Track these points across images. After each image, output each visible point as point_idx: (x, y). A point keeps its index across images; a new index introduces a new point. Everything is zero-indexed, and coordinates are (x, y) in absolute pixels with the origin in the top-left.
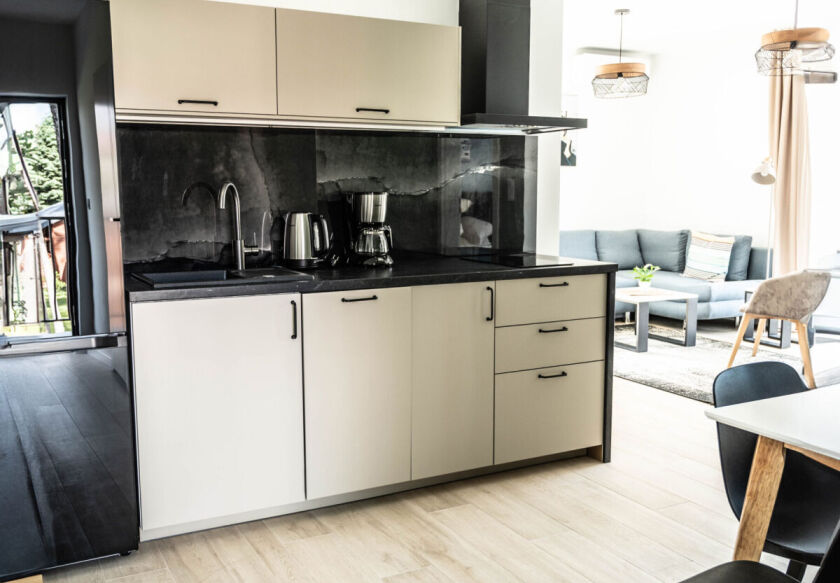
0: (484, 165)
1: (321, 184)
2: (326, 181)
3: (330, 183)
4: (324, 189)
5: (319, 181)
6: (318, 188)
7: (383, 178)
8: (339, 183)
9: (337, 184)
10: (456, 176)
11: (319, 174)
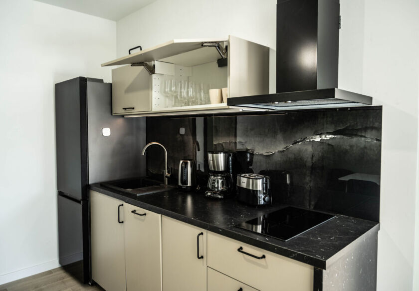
0: (320, 134)
1: (215, 145)
2: (217, 143)
3: (219, 144)
4: (216, 148)
5: (214, 143)
6: (214, 146)
7: (246, 142)
8: (224, 144)
9: (222, 145)
10: (295, 143)
11: (214, 139)
